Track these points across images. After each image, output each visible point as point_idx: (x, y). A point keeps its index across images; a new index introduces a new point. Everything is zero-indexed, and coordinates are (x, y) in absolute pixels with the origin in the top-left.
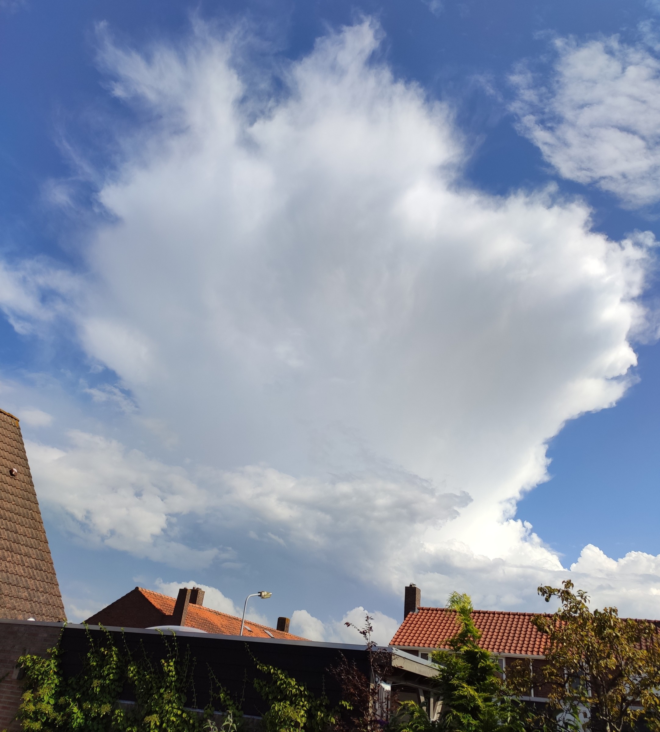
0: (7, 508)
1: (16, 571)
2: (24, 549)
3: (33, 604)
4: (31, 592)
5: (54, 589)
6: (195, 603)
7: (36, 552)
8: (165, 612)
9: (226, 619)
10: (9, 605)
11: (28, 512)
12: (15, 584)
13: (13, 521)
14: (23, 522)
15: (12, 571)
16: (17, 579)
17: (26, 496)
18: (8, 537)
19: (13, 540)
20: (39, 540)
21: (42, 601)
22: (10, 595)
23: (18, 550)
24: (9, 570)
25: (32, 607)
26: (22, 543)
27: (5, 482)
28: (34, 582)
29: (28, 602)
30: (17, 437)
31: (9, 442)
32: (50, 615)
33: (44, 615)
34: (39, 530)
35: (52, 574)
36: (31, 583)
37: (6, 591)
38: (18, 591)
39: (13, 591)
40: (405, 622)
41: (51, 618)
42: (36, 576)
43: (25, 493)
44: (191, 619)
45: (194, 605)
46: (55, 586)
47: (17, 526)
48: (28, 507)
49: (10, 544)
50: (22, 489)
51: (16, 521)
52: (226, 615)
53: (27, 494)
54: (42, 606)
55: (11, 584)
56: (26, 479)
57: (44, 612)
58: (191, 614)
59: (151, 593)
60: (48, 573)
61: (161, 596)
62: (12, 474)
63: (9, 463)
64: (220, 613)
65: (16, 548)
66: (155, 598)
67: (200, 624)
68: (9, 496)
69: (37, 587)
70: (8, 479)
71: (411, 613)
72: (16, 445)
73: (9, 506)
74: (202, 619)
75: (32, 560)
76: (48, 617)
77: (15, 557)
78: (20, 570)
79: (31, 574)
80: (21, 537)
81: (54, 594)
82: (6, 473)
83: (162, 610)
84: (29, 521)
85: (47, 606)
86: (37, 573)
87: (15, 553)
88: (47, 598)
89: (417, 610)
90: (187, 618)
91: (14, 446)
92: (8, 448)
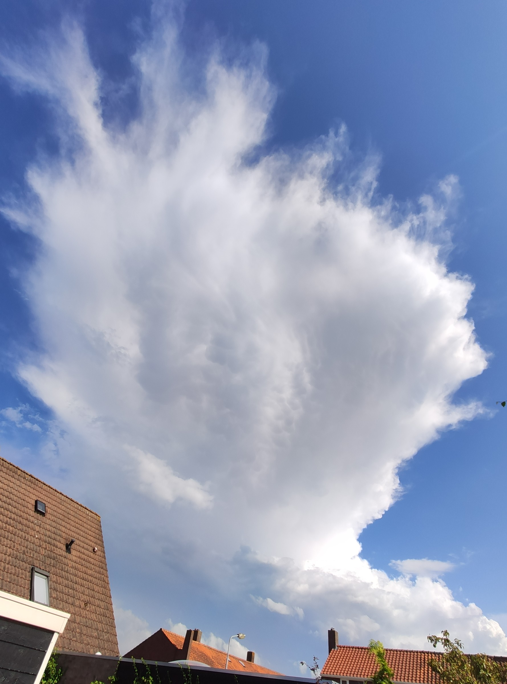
0: (90, 574)
1: (92, 617)
2: (97, 602)
3: (100, 641)
4: (99, 632)
5: (113, 630)
6: (196, 640)
7: (104, 604)
8: (178, 647)
9: (215, 653)
10: (85, 642)
11: (101, 577)
12: (90, 626)
13: (92, 582)
14: (98, 583)
15: (89, 617)
16: (91, 623)
17: (101, 566)
18: (89, 593)
19: (91, 596)
20: (106, 595)
21: (105, 639)
22: (87, 635)
23: (94, 602)
24: (88, 617)
25: (99, 643)
26: (96, 598)
27: (90, 557)
28: (102, 625)
29: (97, 640)
30: (98, 527)
31: (94, 531)
32: (110, 650)
33: (106, 649)
34: (107, 588)
35: (113, 620)
36: (100, 625)
37: (85, 632)
38: (92, 632)
39: (89, 632)
40: (330, 656)
41: (110, 652)
42: (103, 621)
43: (101, 564)
44: (193, 652)
45: (195, 642)
46: (113, 628)
47: (94, 586)
48: (102, 573)
49: (89, 599)
50: (99, 561)
51: (94, 582)
52: (215, 649)
53: (102, 565)
54: (105, 642)
55: (88, 626)
56: (102, 554)
57: (106, 647)
58: (194, 648)
59: (170, 633)
60: (110, 619)
61: (175, 635)
62: (94, 551)
63: (93, 544)
64: (211, 648)
65: (92, 601)
66: (172, 636)
67: (199, 655)
68: (91, 566)
69: (103, 629)
70: (92, 554)
71: (333, 649)
72: (98, 533)
73: (91, 573)
74: (200, 652)
75: (101, 610)
76: (108, 651)
77: (92, 608)
78: (93, 616)
79: (100, 619)
80: (96, 594)
81: (113, 634)
82: (91, 550)
83: (176, 646)
84: (102, 583)
85: (108, 643)
86: (104, 619)
87: (92, 605)
88: (108, 637)
89: (336, 647)
90: (191, 651)
91: (97, 533)
92: (93, 534)
